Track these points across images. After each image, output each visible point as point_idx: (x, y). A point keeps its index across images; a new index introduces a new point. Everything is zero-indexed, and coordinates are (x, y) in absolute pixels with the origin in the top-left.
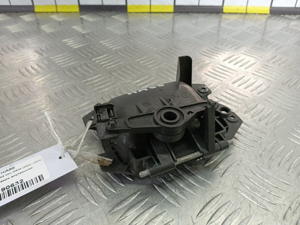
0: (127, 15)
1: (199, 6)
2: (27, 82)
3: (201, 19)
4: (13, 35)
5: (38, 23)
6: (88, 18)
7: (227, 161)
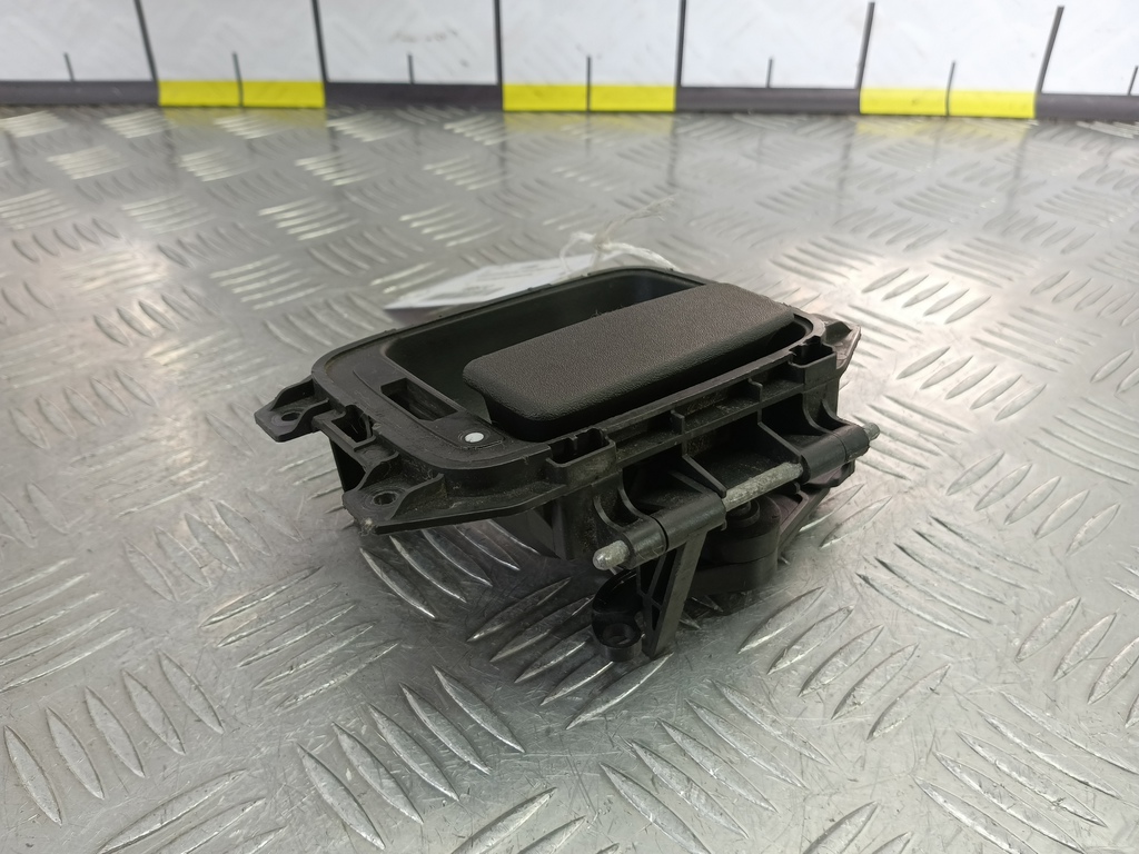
0: (501, 120)
1: (768, 89)
2: (124, 362)
3: (778, 135)
4: (78, 188)
5: (170, 146)
6: (357, 129)
7: (889, 678)
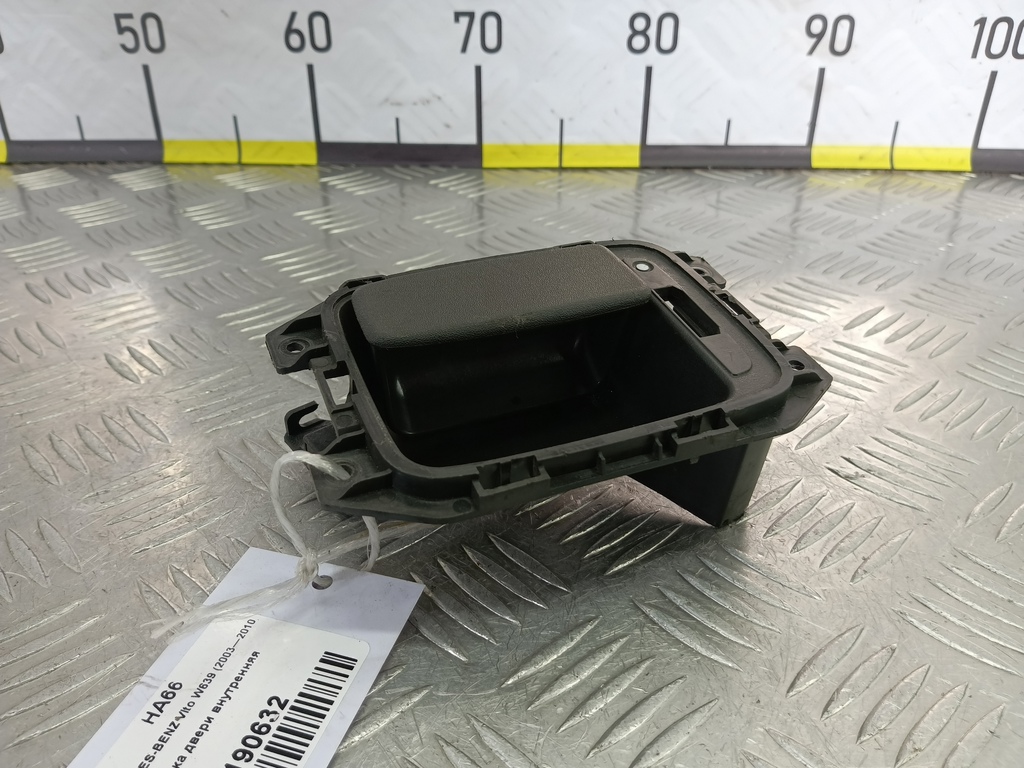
0: (480, 177)
1: (726, 146)
2: (135, 399)
3: (736, 189)
4: (88, 235)
5: (170, 198)
6: (348, 185)
7: (945, 721)
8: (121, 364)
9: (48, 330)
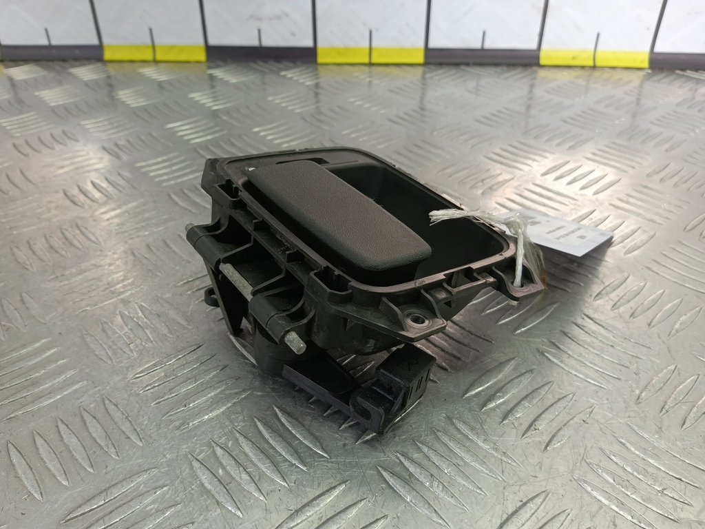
0: (316, 69)
1: (483, 49)
2: (82, 218)
3: (488, 79)
4: (53, 111)
5: (110, 85)
6: (226, 75)
7: (557, 413)
8: (73, 196)
9: (27, 173)
